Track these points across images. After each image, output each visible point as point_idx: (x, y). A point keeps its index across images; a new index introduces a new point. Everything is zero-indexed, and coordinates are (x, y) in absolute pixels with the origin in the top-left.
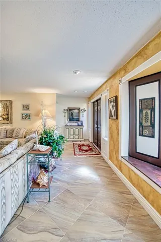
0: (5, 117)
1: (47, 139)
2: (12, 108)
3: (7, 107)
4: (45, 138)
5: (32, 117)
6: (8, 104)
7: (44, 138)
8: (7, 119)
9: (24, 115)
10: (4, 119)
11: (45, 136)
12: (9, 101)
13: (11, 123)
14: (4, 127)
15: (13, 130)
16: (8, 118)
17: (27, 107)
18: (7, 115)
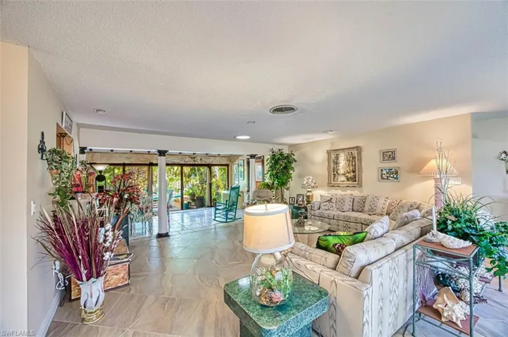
0: (349, 175)
1: (458, 225)
2: (361, 159)
3: (354, 158)
4: (453, 222)
5: (402, 175)
6: (355, 153)
7: (449, 222)
8: (354, 179)
9: (384, 172)
10: (348, 180)
11: (453, 218)
12: (357, 147)
13: (360, 185)
14: (349, 192)
15: (364, 200)
16: (355, 177)
17: (390, 155)
18: (354, 172)
